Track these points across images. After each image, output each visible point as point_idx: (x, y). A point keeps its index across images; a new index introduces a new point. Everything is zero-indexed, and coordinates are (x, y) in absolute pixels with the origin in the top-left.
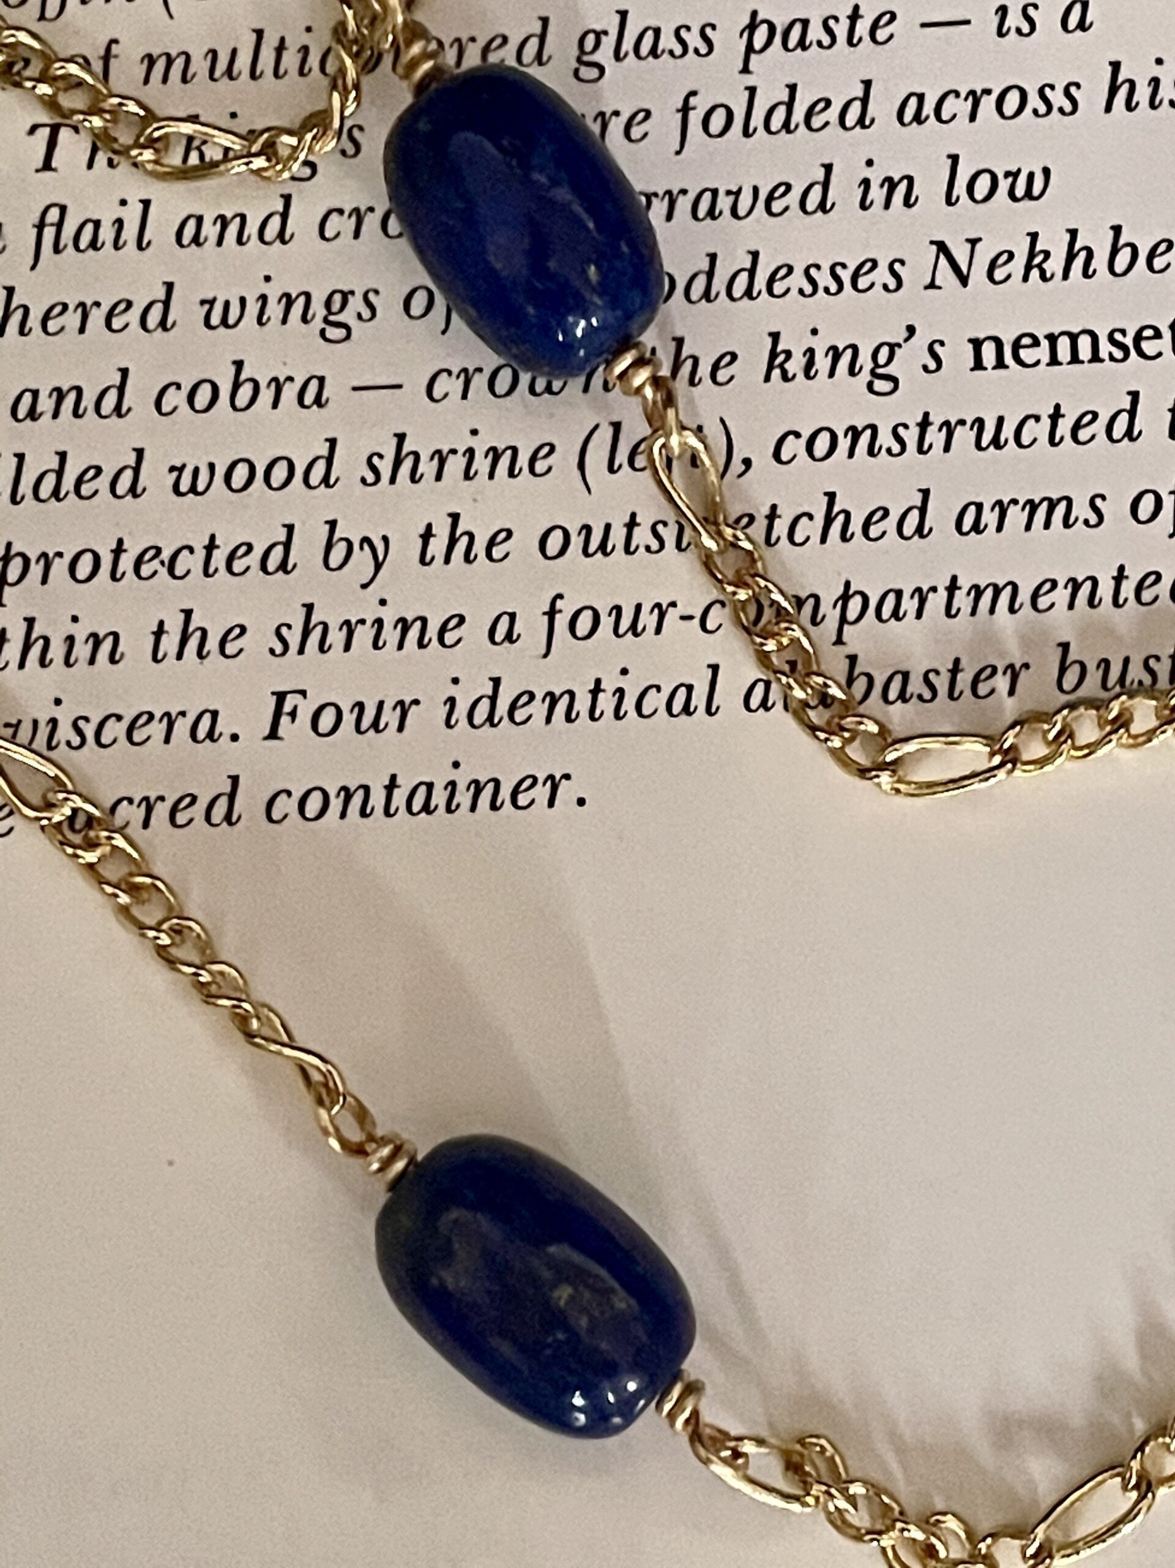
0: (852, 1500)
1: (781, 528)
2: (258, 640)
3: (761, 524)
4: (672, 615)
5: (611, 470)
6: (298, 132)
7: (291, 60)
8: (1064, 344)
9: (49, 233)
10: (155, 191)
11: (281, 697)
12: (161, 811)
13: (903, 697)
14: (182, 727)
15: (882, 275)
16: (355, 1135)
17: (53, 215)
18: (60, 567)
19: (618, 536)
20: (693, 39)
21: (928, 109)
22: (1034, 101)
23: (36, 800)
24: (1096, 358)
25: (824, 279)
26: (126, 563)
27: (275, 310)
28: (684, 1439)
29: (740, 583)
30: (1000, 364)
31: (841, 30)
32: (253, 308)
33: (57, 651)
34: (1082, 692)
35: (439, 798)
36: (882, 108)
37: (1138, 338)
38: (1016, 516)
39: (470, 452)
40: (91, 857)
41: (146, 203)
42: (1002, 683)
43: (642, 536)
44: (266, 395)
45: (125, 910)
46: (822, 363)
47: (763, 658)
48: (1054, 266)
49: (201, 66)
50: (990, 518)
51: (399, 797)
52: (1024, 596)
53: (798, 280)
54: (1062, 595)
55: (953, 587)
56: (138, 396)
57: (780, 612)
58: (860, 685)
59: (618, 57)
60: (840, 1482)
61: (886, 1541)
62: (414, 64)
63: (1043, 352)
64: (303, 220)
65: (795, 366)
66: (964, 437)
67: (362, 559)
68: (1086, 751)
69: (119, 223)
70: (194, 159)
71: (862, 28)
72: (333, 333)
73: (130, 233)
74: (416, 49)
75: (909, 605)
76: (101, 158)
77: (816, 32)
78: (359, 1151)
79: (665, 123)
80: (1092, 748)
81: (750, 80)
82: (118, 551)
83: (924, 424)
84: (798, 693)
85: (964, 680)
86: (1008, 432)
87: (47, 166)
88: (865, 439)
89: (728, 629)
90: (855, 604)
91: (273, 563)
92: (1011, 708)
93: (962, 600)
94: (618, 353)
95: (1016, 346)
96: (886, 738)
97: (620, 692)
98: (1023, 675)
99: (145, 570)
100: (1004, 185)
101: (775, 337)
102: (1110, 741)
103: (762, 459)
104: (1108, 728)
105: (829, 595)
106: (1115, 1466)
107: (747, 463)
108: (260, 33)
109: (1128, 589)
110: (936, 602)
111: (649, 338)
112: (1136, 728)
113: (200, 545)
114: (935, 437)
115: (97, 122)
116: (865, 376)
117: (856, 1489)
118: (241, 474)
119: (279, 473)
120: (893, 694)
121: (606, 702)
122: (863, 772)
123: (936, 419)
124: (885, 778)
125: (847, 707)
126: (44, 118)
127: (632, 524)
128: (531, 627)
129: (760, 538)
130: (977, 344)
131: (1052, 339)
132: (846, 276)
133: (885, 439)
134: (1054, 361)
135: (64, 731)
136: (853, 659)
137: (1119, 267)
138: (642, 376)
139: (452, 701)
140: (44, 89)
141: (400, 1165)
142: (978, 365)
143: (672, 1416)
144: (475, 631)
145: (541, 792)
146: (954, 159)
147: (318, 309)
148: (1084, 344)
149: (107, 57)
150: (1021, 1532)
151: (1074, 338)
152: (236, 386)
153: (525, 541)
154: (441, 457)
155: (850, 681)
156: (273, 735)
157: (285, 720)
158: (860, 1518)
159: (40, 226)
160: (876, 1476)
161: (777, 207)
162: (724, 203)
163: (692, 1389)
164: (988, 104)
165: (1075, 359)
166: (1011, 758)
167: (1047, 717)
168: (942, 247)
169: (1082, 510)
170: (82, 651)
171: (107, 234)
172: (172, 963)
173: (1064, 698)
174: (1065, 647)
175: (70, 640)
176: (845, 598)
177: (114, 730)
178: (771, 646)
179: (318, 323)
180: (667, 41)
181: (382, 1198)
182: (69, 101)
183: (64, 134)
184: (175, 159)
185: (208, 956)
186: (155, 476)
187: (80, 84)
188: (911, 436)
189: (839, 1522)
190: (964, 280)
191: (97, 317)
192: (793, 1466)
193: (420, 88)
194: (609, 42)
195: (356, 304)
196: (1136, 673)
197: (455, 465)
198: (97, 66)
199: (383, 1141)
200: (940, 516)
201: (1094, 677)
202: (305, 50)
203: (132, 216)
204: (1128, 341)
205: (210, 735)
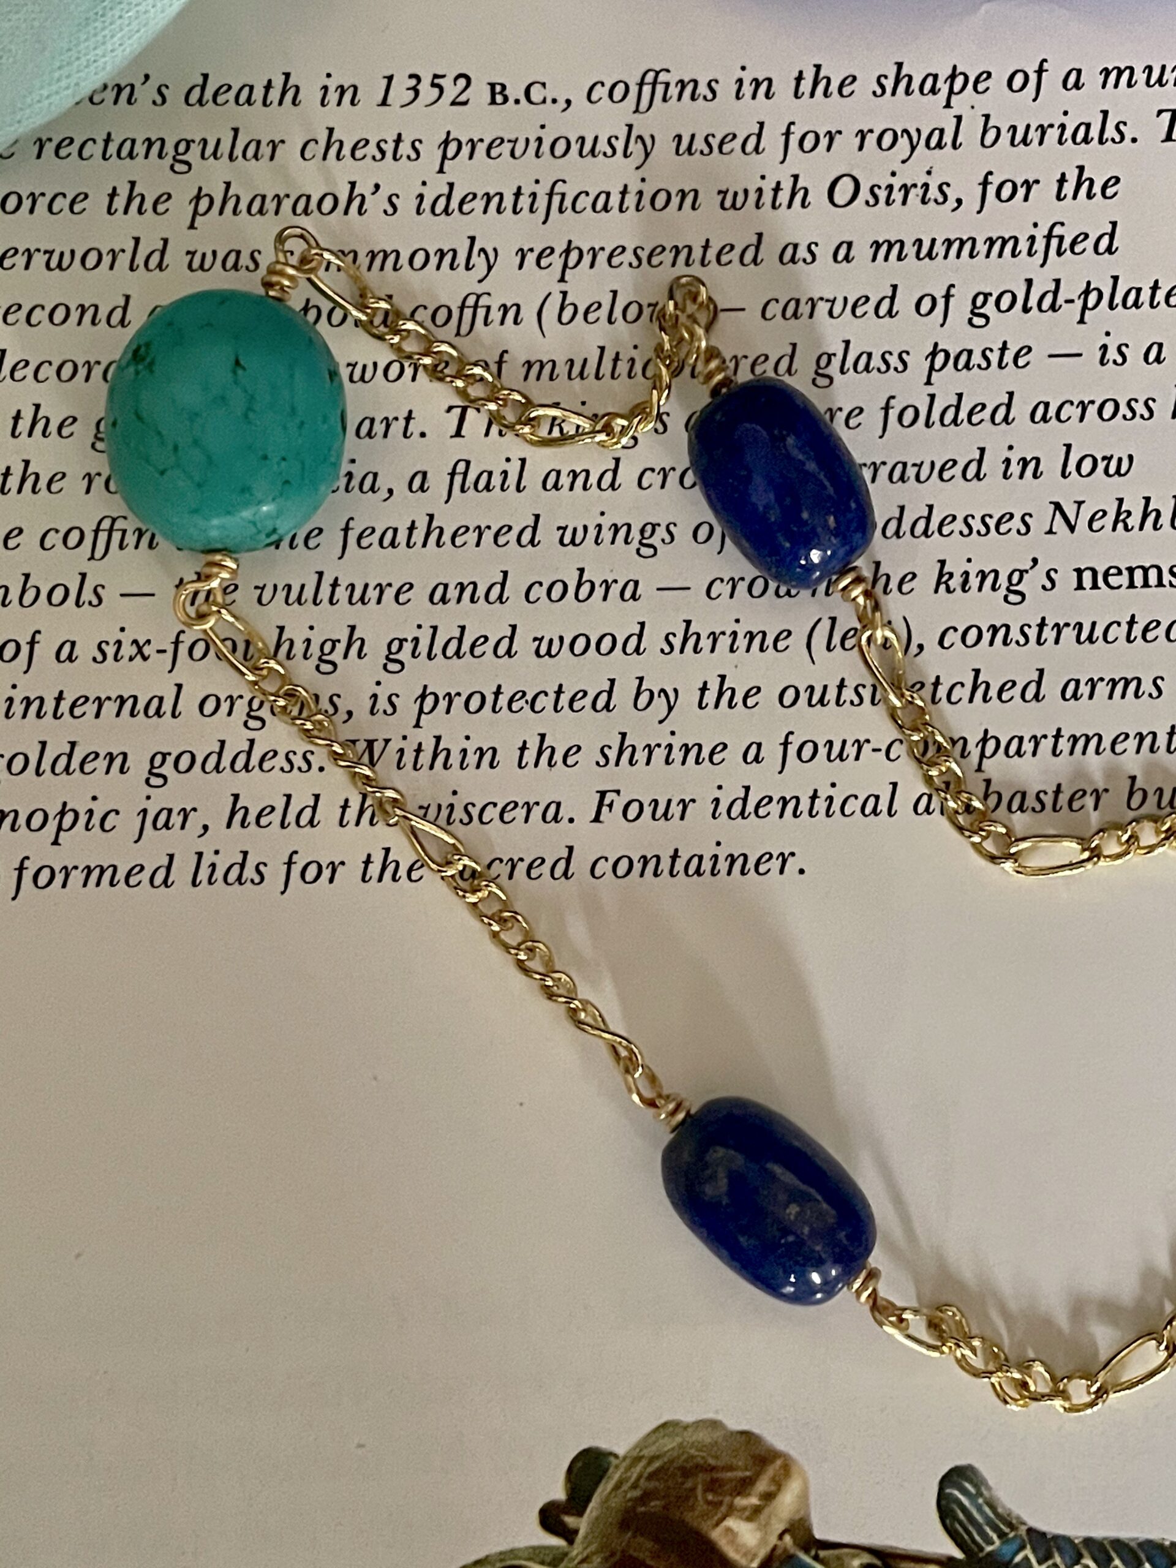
0: (973, 1350)
1: (942, 692)
2: (589, 756)
3: (929, 689)
4: (867, 748)
5: (829, 649)
6: (629, 417)
7: (623, 367)
8: (1138, 575)
9: (458, 479)
10: (527, 451)
11: (603, 794)
12: (521, 868)
13: (1021, 808)
14: (537, 812)
15: (1017, 523)
16: (648, 1094)
17: (461, 467)
18: (459, 702)
19: (832, 694)
20: (894, 361)
21: (1052, 412)
22: (1124, 410)
23: (438, 860)
24: (1160, 584)
25: (976, 524)
26: (503, 701)
27: (607, 535)
28: (867, 1308)
29: (916, 730)
30: (1095, 586)
31: (994, 357)
32: (592, 533)
33: (455, 759)
34: (1143, 810)
35: (707, 865)
36: (1021, 411)
38: (1102, 689)
39: (735, 634)
40: (472, 899)
41: (523, 461)
42: (1089, 801)
43: (848, 694)
44: (599, 591)
45: (495, 935)
46: (974, 582)
47: (929, 780)
48: (1134, 521)
49: (562, 369)
50: (1084, 690)
51: (680, 865)
52: (1106, 743)
53: (959, 525)
54: (1132, 743)
55: (1058, 736)
56: (515, 589)
57: (940, 747)
58: (993, 800)
59: (842, 372)
60: (968, 1338)
61: (994, 1380)
62: (710, 376)
63: (1124, 580)
64: (627, 475)
65: (955, 583)
66: (1069, 634)
67: (660, 703)
68: (1145, 851)
69: (505, 473)
70: (556, 433)
71: (1009, 357)
72: (645, 551)
73: (512, 480)
74: (713, 365)
75: (1028, 747)
76: (495, 429)
77: (977, 359)
78: (651, 1104)
79: (872, 418)
80: (1151, 849)
81: (931, 390)
82: (498, 693)
83: (1042, 625)
84: (951, 804)
85: (1063, 799)
86: (1099, 632)
87: (458, 434)
88: (1002, 633)
89: (905, 758)
90: (991, 745)
91: (601, 703)
92: (1095, 819)
93: (1064, 745)
94: (843, 573)
95: (1106, 574)
96: (1010, 838)
97: (830, 799)
98: (1104, 797)
99: (515, 707)
100: (1101, 465)
101: (943, 563)
102: (1164, 845)
103: (931, 645)
104: (1163, 836)
105: (973, 739)
106: (1152, 1334)
107: (921, 647)
108: (602, 349)
110: (1046, 745)
111: (862, 563)
113: (552, 690)
114: (1049, 634)
115: (492, 406)
116: (1003, 592)
117: (976, 1343)
118: (581, 643)
119: (606, 644)
120: (1015, 806)
121: (821, 805)
122: (993, 858)
123: (1050, 622)
124: (1008, 866)
125: (984, 816)
126: (459, 402)
127: (841, 686)
128: (772, 752)
129: (929, 698)
130: (1079, 572)
131: (1131, 570)
132: (992, 523)
133: (1015, 634)
134: (1132, 585)
135: (459, 814)
136: (988, 782)
138: (857, 591)
139: (717, 801)
140: (460, 383)
141: (681, 1116)
142: (1080, 587)
143: (858, 1293)
144: (734, 754)
145: (776, 864)
146: (1069, 447)
147: (635, 534)
148: (1153, 575)
149: (500, 363)
150: (1088, 1376)
151: (1145, 570)
152: (579, 585)
153: (770, 694)
154: (714, 637)
155: (986, 796)
156: (597, 819)
157: (605, 809)
158: (977, 1362)
159: (453, 474)
160: (988, 1334)
161: (946, 475)
162: (911, 472)
163: (873, 1275)
164: (1092, 410)
165: (1146, 584)
166: (1096, 854)
167: (1122, 826)
168: (1058, 506)
169: (1147, 687)
170: (472, 759)
171: (496, 480)
172: (526, 971)
173: (1132, 814)
174: (1133, 779)
175: (464, 751)
176: (984, 740)
177: (491, 813)
178: (934, 772)
179: (635, 544)
180: (876, 362)
181: (669, 1137)
182: (475, 391)
183: (471, 413)
184: (543, 432)
185: (550, 964)
186: (524, 644)
187: (482, 379)
188: (1032, 633)
189: (962, 1363)
190: (1072, 529)
191: (488, 536)
192: (933, 1325)
193: (715, 392)
194: (836, 362)
195: (661, 532)
197: (724, 642)
198: (494, 368)
199: (668, 1098)
200: (1051, 688)
201: (1152, 799)
202: (632, 360)
203: (514, 469)
205: (555, 819)
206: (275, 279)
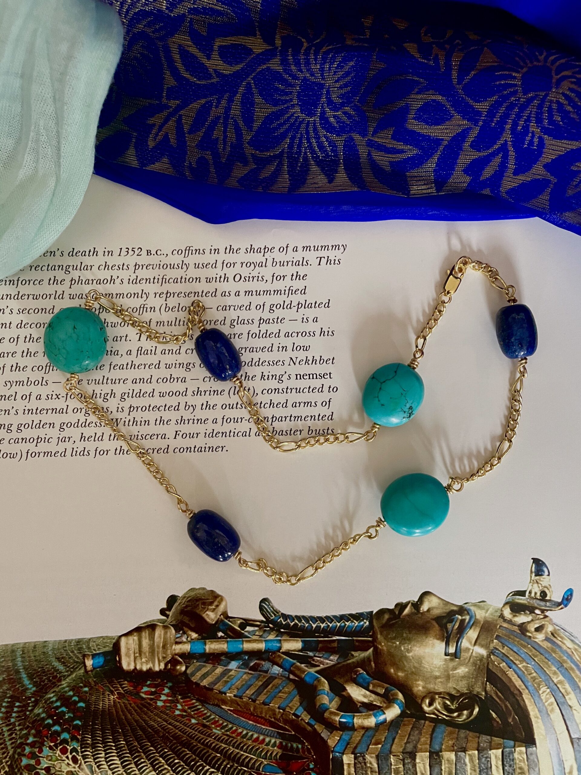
0: (268, 571)
1: (262, 405)
2: (173, 422)
3: (259, 404)
4: (243, 420)
5: (234, 394)
6: (182, 336)
7: (181, 323)
8: (311, 376)
9: (139, 352)
10: (157, 345)
11: (177, 432)
12: (156, 451)
13: (282, 435)
14: (160, 436)
15: (281, 363)
16: (184, 509)
17: (140, 349)
18: (140, 409)
19: (235, 406)
20: (250, 321)
21: (290, 335)
22: (308, 334)
23: (134, 449)
24: (316, 378)
25: (271, 363)
26: (151, 408)
27: (178, 366)
28: (238, 562)
29: (255, 416)
30: (300, 379)
31: (275, 321)
32: (174, 365)
33: (139, 423)
34: (312, 435)
35: (203, 449)
36: (282, 334)
37: (324, 375)
38: (302, 404)
39: (210, 391)
40: (143, 459)
41: (156, 347)
42: (299, 433)
43: (239, 406)
44: (176, 380)
45: (148, 468)
46: (270, 377)
47: (258, 428)
48: (310, 362)
49: (166, 323)
50: (298, 405)
51: (196, 449)
52: (303, 418)
53: (267, 363)
54: (309, 418)
55: (291, 416)
56: (154, 380)
57: (261, 420)
58: (275, 432)
59: (237, 324)
60: (266, 568)
61: (273, 577)
62: (200, 327)
63: (308, 377)
64: (183, 350)
65: (266, 378)
66: (294, 391)
67: (191, 408)
69: (151, 350)
70: (164, 340)
71: (279, 320)
72: (187, 370)
73: (153, 352)
74: (201, 324)
75: (284, 419)
76: (148, 339)
77: (271, 321)
78: (185, 512)
79: (245, 336)
80: (313, 445)
81: (260, 329)
82: (150, 406)
83: (287, 388)
84: (264, 434)
85: (292, 432)
86: (301, 390)
87: (139, 340)
88: (277, 390)
89: (253, 422)
90: (274, 419)
91: (176, 409)
92: (300, 437)
93: (293, 418)
94: (234, 378)
95: (303, 376)
96: (279, 442)
97: (234, 432)
98: (302, 432)
99: (154, 410)
100: (302, 348)
101: (263, 373)
102: (316, 444)
103: (260, 393)
104: (316, 442)
105: (270, 417)
106: (312, 565)
107: (257, 394)
108: (176, 318)
109: (320, 418)
110: (288, 419)
111: (239, 375)
112: (320, 442)
113: (164, 405)
114: (289, 391)
115: (148, 334)
116: (278, 380)
117: (268, 568)
118: (171, 394)
119: (178, 393)
120: (280, 434)
121: (232, 434)
122: (274, 448)
123: (289, 388)
124: (278, 449)
125: (272, 437)
126: (139, 332)
127: (237, 404)
128: (220, 421)
129: (259, 407)
130: (297, 375)
131: (309, 375)
132: (275, 363)
133: (281, 391)
134: (309, 378)
135: (140, 437)
136: (274, 428)
137: (321, 363)
138: (238, 382)
139: (206, 433)
140: (139, 328)
141: (192, 515)
142: (297, 379)
143: (236, 558)
144: (210, 421)
145: (220, 449)
146: (294, 343)
147: (185, 366)
148: (315, 376)
149: (150, 322)
150: (296, 576)
151: (313, 375)
152: (171, 379)
153: (219, 406)
154: (205, 392)
155: (273, 431)
156: (175, 438)
157: (177, 436)
158: (269, 573)
159: (138, 350)
160: (272, 566)
161: (264, 350)
162: (255, 350)
163: (240, 553)
164: (300, 334)
165: (313, 378)
166: (299, 446)
167: (306, 439)
168: (291, 358)
169: (313, 404)
170: (143, 423)
171: (149, 352)
172: (156, 478)
173: (309, 436)
174: (310, 427)
175: (141, 421)
176: (273, 417)
177: (148, 437)
178: (260, 426)
179: (185, 368)
180: (246, 322)
181: (188, 520)
182: (143, 330)
183: (142, 335)
184: (161, 340)
185: (162, 475)
186: (156, 394)
187: (144, 326)
188: (285, 390)
189: (266, 574)
190: (295, 364)
191: (147, 366)
192: (258, 564)
193: (201, 331)
194: (236, 322)
195: (191, 365)
196: (321, 432)
197: (208, 393)
198: (148, 323)
199: (189, 510)
200: (289, 404)
201: (314, 432)
202: (184, 321)
203: (154, 349)
204: (322, 376)
205: (164, 438)
206: (88, 304)
